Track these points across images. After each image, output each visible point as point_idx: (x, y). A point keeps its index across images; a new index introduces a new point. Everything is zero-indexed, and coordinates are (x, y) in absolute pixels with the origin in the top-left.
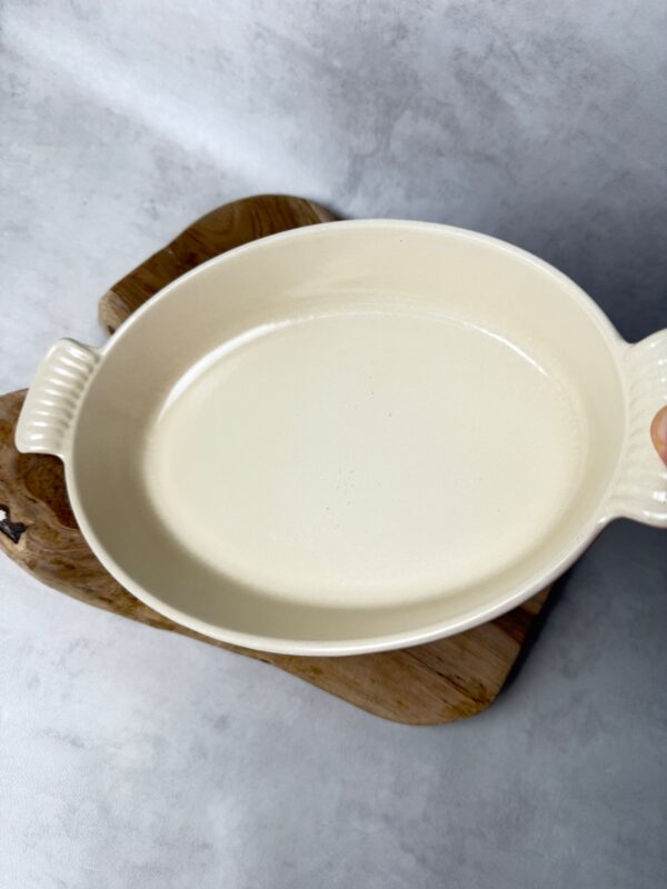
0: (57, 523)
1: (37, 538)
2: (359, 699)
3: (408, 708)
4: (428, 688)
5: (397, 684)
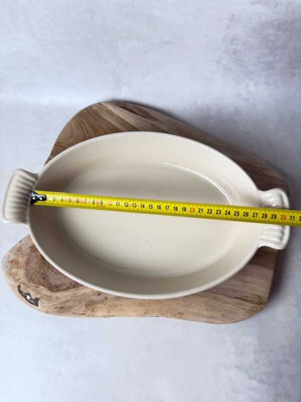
0: (49, 292)
1: (44, 301)
2: (204, 319)
3: (228, 317)
4: (233, 305)
5: (219, 308)
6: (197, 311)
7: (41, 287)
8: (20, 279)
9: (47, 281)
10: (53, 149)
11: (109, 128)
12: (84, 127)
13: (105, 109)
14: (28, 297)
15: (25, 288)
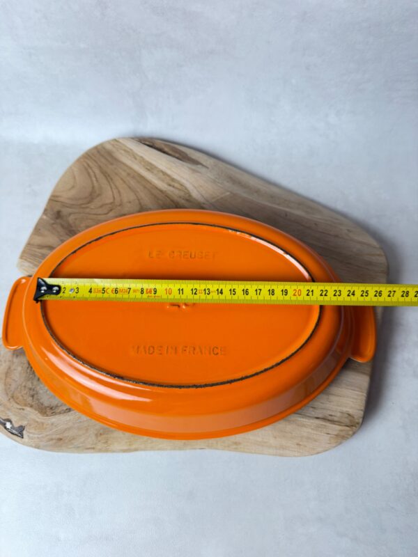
0: (41, 417)
1: (32, 431)
2: (271, 451)
3: (305, 446)
4: (312, 429)
5: (292, 433)
6: (259, 439)
7: (28, 409)
9: (38, 399)
10: (47, 206)
11: (129, 174)
12: (92, 174)
13: (124, 148)
14: (9, 425)
15: (3, 411)
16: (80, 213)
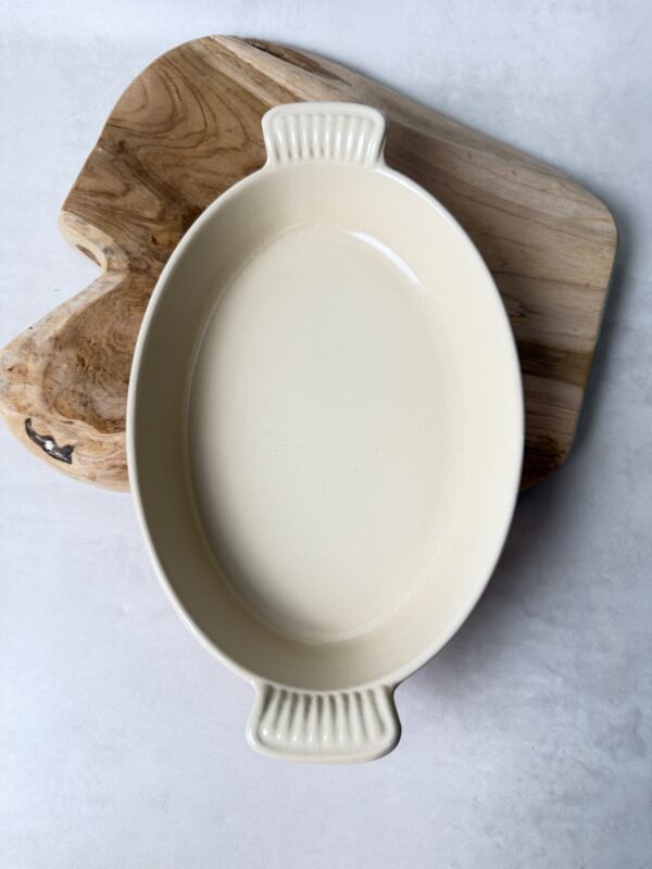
0: (98, 434)
1: (85, 452)
7: (78, 423)
8: (30, 405)
9: (93, 410)
10: (103, 133)
11: (229, 90)
12: (172, 88)
13: (221, 50)
14: (49, 445)
15: (41, 425)
16: (154, 146)
